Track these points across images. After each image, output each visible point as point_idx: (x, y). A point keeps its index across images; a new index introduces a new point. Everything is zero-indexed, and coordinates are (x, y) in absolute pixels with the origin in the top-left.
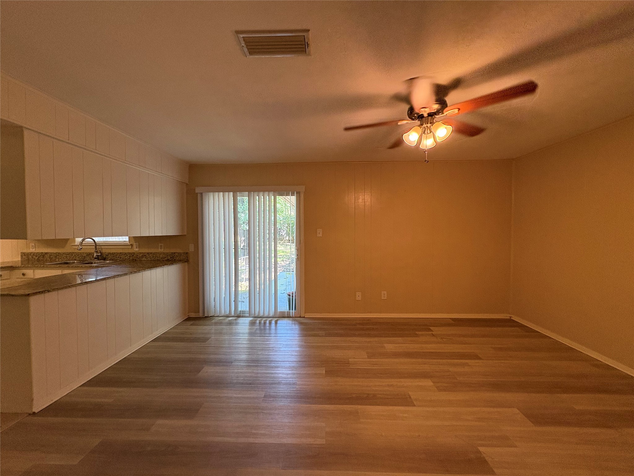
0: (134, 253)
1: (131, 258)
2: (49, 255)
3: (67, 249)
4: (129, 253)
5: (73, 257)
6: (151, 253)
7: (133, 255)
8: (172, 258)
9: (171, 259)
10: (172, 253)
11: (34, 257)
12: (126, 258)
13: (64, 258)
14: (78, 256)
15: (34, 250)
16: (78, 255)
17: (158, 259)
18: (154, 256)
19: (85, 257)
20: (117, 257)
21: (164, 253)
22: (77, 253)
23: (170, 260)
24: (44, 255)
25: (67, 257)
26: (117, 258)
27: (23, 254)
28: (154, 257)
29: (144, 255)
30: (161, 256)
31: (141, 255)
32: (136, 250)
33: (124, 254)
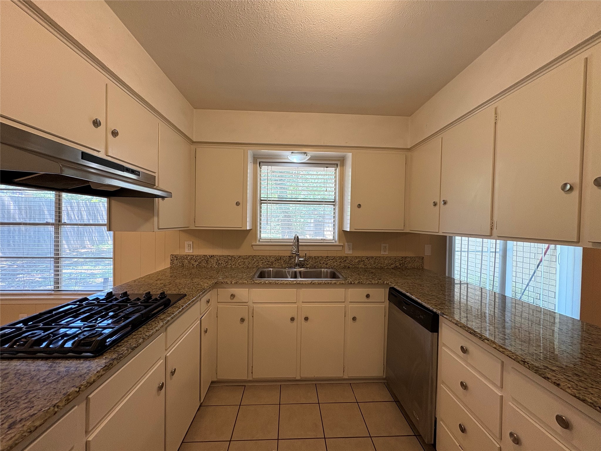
0: (347, 257)
1: (342, 265)
2: (217, 259)
3: (244, 251)
4: (340, 258)
5: (254, 263)
6: (372, 257)
7: (344, 260)
8: (402, 265)
9: (399, 266)
10: (402, 258)
11: (193, 262)
12: (335, 264)
13: (240, 264)
14: (262, 262)
15: (191, 251)
16: (262, 260)
17: (382, 265)
18: (377, 261)
19: (272, 263)
20: (322, 262)
21: (390, 258)
22: (260, 257)
23: (399, 268)
24: (207, 259)
25: (244, 262)
26: (321, 265)
27: (174, 258)
28: (376, 264)
29: (361, 260)
30: (386, 262)
31: (357, 261)
32: (348, 252)
33: (333, 258)
